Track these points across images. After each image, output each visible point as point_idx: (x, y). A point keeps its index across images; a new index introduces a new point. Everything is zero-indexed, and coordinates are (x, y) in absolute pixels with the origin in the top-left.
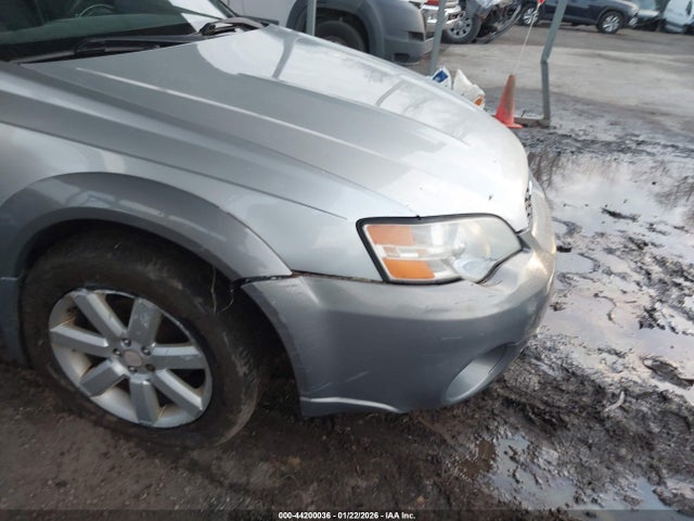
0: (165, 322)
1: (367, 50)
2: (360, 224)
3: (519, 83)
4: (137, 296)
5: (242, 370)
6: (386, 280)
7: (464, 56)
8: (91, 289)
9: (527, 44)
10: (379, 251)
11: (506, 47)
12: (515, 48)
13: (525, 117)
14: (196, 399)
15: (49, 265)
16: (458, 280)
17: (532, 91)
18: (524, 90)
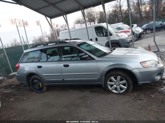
0: (121, 78)
1: (120, 47)
2: (140, 63)
3: (151, 45)
4: (118, 76)
5: (131, 82)
6: (144, 68)
7: (137, 43)
8: (112, 77)
9: (150, 37)
10: (143, 65)
11: (145, 39)
12: (147, 39)
13: (154, 51)
14: (126, 88)
15: (108, 75)
16: (152, 66)
17: (154, 46)
18: (152, 46)
